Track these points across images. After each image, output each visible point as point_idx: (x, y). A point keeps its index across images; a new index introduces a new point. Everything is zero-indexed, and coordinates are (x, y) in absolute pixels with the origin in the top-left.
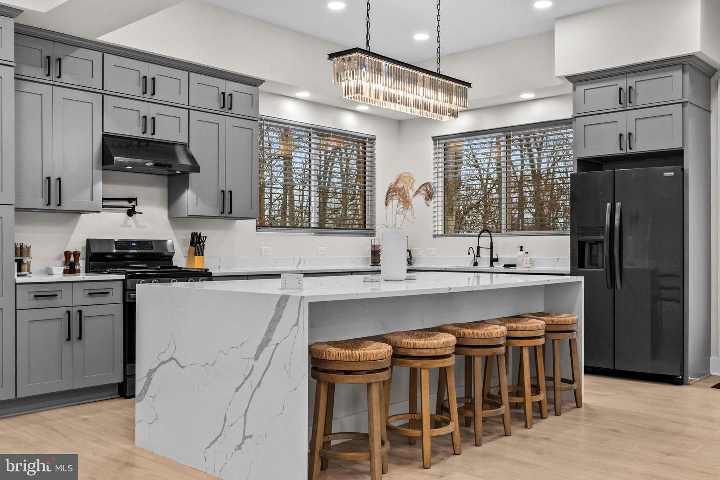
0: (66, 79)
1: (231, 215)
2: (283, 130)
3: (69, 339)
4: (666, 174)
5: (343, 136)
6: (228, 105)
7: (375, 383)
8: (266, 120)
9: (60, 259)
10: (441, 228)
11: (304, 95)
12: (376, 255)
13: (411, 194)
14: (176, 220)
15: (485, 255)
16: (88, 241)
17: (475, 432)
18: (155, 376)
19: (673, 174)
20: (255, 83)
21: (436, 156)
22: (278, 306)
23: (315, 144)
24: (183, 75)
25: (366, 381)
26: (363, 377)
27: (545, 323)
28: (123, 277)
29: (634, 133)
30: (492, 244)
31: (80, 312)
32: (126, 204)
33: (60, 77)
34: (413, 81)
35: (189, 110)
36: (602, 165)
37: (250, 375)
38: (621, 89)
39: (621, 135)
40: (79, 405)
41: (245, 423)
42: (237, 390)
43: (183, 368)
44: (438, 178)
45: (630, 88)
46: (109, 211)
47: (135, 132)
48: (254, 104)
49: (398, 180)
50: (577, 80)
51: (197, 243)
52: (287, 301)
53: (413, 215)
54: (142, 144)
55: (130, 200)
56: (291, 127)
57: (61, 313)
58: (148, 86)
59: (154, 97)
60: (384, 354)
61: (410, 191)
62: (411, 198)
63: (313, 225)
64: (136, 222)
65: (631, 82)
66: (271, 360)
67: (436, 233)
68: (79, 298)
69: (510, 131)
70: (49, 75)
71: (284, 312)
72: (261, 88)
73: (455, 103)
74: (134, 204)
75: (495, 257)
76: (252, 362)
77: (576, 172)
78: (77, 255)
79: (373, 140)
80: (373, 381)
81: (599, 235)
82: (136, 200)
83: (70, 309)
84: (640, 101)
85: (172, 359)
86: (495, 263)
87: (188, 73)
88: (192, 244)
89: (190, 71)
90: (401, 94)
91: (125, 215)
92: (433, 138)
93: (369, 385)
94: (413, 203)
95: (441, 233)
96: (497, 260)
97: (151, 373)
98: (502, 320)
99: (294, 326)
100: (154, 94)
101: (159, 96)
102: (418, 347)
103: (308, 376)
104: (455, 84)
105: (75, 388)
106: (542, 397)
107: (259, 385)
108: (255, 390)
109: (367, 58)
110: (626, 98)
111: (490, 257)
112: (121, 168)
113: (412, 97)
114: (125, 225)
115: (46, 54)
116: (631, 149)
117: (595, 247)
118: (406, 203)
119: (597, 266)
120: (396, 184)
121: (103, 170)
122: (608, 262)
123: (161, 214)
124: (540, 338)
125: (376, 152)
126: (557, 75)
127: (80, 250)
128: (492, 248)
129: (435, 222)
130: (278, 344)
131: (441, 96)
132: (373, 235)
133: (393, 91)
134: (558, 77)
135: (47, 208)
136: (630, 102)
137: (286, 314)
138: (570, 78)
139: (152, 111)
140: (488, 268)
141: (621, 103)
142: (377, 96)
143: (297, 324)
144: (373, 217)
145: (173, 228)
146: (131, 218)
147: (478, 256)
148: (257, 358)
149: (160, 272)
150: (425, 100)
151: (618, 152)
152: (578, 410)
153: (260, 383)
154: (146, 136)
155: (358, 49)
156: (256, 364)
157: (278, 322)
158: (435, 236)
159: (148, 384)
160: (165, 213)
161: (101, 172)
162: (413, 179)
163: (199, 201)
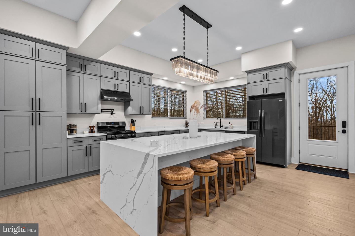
0: (88, 71)
1: (143, 114)
2: (164, 89)
3: (87, 156)
4: (280, 101)
5: (178, 91)
6: (142, 81)
7: (187, 189)
8: (154, 86)
9: (88, 128)
10: (205, 117)
11: (166, 78)
12: (187, 125)
13: (199, 108)
14: (126, 115)
15: (219, 124)
16: (97, 122)
17: (224, 193)
18: (106, 175)
19: (282, 101)
20: (151, 74)
21: (204, 96)
22: (145, 157)
23: (169, 93)
24: (128, 71)
25: (183, 189)
26: (182, 187)
27: (246, 152)
28: (106, 134)
29: (268, 88)
30: (221, 121)
31: (91, 146)
32: (110, 111)
33: (85, 71)
34: (200, 69)
35: (130, 82)
36: (255, 98)
37: (135, 184)
38: (263, 74)
39: (263, 89)
40: (91, 176)
41: (134, 203)
42: (131, 189)
43: (114, 175)
44: (204, 102)
45: (267, 74)
46: (105, 113)
47: (112, 89)
48: (150, 80)
49: (195, 103)
50: (248, 72)
51: (133, 123)
52: (149, 156)
53: (200, 115)
54: (115, 92)
55: (112, 110)
56: (162, 88)
57: (84, 147)
58: (116, 74)
59: (118, 78)
60: (191, 176)
61: (199, 107)
62: (199, 109)
63: (169, 116)
64: (114, 116)
65: (267, 72)
66: (143, 180)
67: (204, 118)
68: (91, 142)
69: (226, 89)
70: (82, 70)
71: (148, 160)
72: (152, 76)
73: (214, 78)
74: (113, 111)
75: (221, 125)
76: (136, 179)
77: (248, 100)
78: (93, 127)
79: (186, 92)
80: (186, 188)
81: (256, 120)
82: (113, 109)
83: (87, 146)
84: (270, 78)
85: (110, 171)
86: (221, 127)
87: (129, 71)
88: (131, 123)
89: (130, 70)
90: (196, 73)
91: (110, 114)
92: (203, 91)
93: (185, 190)
94: (200, 111)
95: (205, 118)
96: (222, 126)
97: (105, 174)
98: (230, 150)
99: (151, 168)
100: (118, 77)
101: (119, 78)
102: (204, 168)
103: (157, 190)
104: (213, 71)
105: (89, 171)
106: (245, 178)
107: (138, 189)
108: (137, 191)
109: (184, 60)
110: (265, 77)
111: (220, 125)
112: (107, 100)
113: (199, 75)
114: (110, 117)
115: (81, 63)
116: (267, 93)
117: (255, 124)
118: (198, 111)
119: (255, 129)
120: (194, 104)
121: (101, 100)
122: (260, 127)
123: (122, 113)
124: (244, 158)
125: (187, 95)
126: (242, 71)
127: (95, 125)
128: (221, 123)
129: (204, 115)
130: (145, 174)
131: (209, 75)
132: (186, 119)
133: (193, 72)
134: (243, 71)
135: (81, 113)
136: (267, 78)
137: (148, 161)
138: (246, 72)
139: (117, 82)
140: (219, 129)
141: (263, 79)
142: (187, 74)
143: (153, 167)
144: (186, 113)
145: (126, 118)
146: (112, 115)
147: (217, 125)
148: (137, 178)
149: (119, 132)
150: (203, 76)
151: (262, 94)
152: (255, 180)
153: (139, 188)
154: (115, 90)
155: (180, 56)
156: (137, 180)
157: (146, 164)
158: (203, 119)
159: (104, 178)
160: (123, 113)
161: (100, 101)
162: (200, 103)
163: (133, 110)
